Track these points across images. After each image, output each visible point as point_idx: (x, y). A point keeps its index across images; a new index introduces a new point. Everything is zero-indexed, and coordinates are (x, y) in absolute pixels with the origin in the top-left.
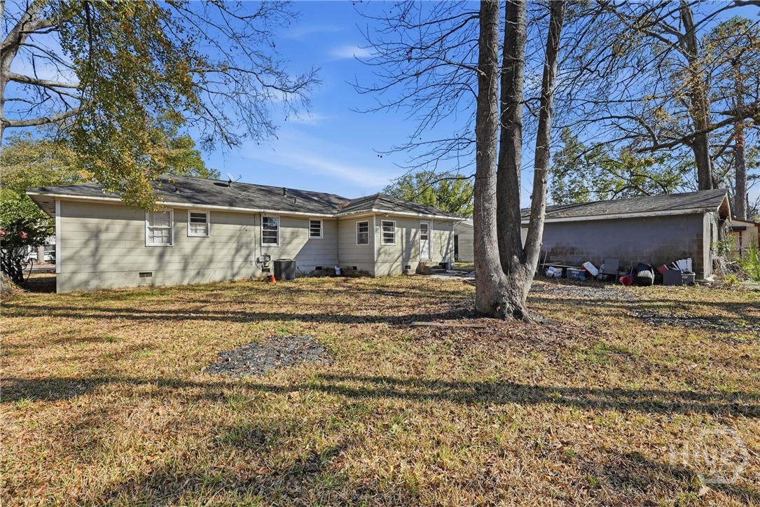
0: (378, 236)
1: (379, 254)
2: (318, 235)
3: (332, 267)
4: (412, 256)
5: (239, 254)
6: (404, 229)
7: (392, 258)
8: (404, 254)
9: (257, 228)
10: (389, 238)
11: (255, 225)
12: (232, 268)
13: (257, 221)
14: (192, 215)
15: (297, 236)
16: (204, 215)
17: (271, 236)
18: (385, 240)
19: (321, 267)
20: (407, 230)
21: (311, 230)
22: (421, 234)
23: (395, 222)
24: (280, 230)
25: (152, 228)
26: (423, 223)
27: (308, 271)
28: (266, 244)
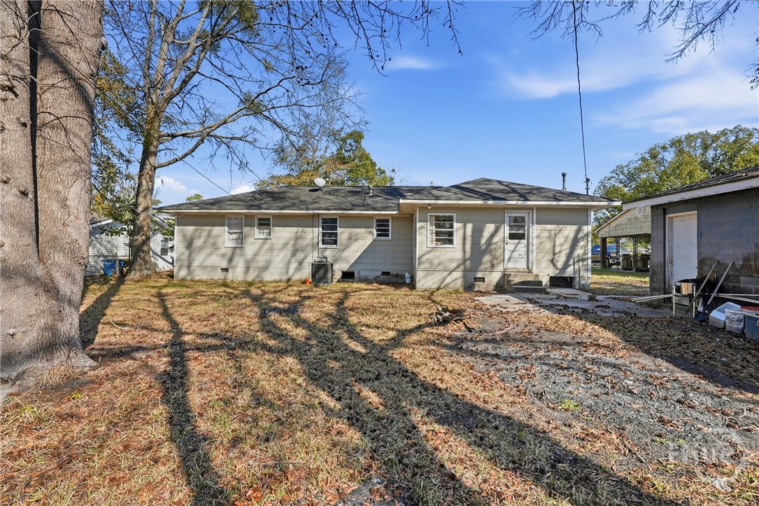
2: (387, 235)
3: (404, 273)
5: (294, 258)
6: (469, 226)
9: (316, 230)
10: (445, 238)
11: (313, 227)
12: (288, 272)
13: (316, 223)
14: (260, 220)
15: (356, 240)
16: (269, 220)
17: (330, 238)
18: (437, 240)
19: (389, 273)
20: (473, 226)
21: (378, 230)
22: (509, 232)
23: (454, 215)
24: (339, 230)
25: (229, 233)
26: (513, 215)
27: (371, 275)
28: (324, 246)
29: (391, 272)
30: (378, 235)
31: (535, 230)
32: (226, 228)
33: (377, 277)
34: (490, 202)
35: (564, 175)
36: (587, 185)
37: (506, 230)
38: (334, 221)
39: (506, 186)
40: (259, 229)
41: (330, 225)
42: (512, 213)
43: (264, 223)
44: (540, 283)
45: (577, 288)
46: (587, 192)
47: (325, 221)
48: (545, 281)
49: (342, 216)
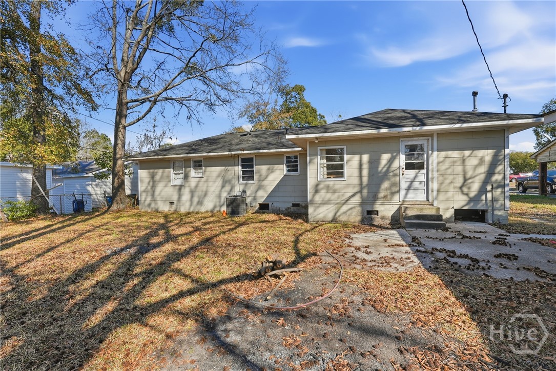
0: (316, 169)
1: (317, 191)
2: (296, 170)
4: (381, 194)
5: (223, 190)
6: (366, 157)
7: (338, 197)
8: (365, 192)
9: (236, 168)
10: (336, 171)
11: (234, 166)
12: (220, 201)
13: (236, 162)
14: (195, 162)
15: (272, 172)
16: (201, 161)
17: (248, 174)
18: (328, 174)
19: (299, 204)
20: (370, 157)
21: (288, 166)
22: (405, 162)
23: (345, 147)
24: (255, 168)
25: (175, 174)
26: (410, 143)
27: (283, 207)
28: (244, 182)
29: (301, 204)
30: (289, 171)
31: (435, 158)
32: (172, 170)
33: (289, 208)
34: (384, 131)
35: (475, 94)
36: (505, 103)
37: (402, 159)
38: (251, 160)
39: (409, 113)
40: (195, 169)
41: (248, 164)
42: (409, 141)
43: (198, 164)
44: (439, 217)
45: (490, 222)
46: (505, 111)
47: (244, 160)
48: (448, 214)
49: (257, 155)
